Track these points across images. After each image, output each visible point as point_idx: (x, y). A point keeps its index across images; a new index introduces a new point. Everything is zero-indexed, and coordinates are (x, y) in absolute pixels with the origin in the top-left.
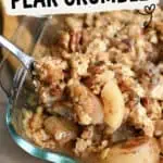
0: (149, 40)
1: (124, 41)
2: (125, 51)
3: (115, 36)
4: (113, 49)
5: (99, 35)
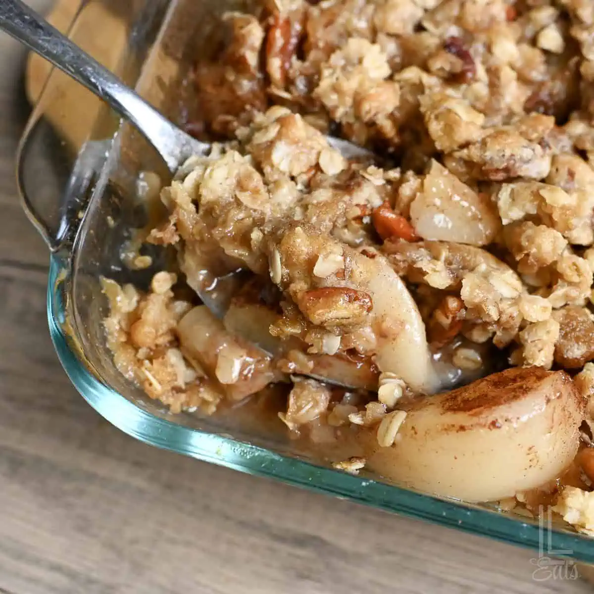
0: (534, 42)
1: (448, 45)
2: (454, 79)
3: (419, 28)
4: (412, 74)
5: (362, 24)
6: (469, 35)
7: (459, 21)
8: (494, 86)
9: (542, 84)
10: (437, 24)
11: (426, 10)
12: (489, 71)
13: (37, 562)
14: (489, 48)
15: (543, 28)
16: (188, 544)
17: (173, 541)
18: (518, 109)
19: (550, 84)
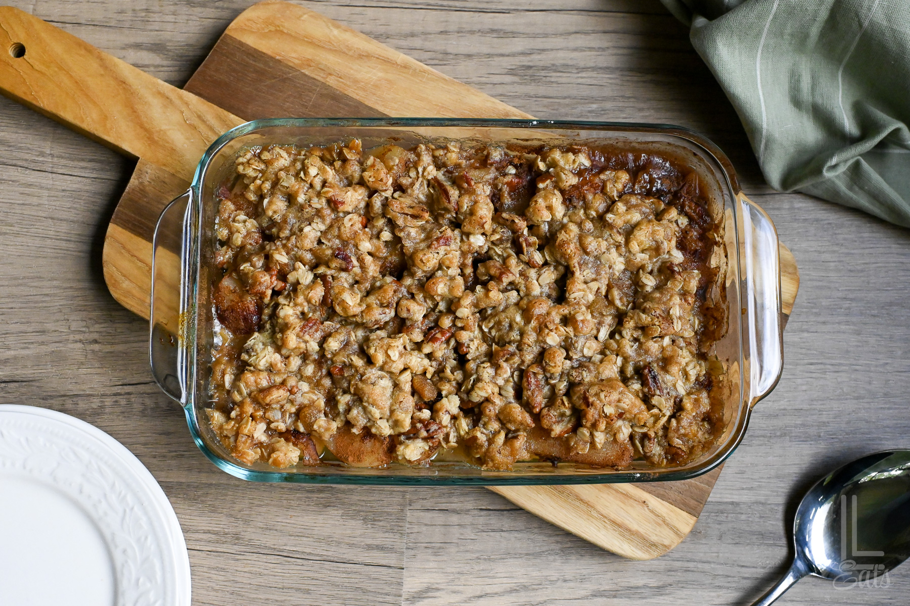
6: (345, 243)
7: (339, 237)
8: (363, 267)
9: (386, 258)
10: (329, 240)
11: (321, 232)
12: (358, 259)
13: (197, 532)
14: (356, 246)
15: (381, 231)
16: (267, 505)
17: (260, 506)
18: (377, 274)
19: (390, 258)
